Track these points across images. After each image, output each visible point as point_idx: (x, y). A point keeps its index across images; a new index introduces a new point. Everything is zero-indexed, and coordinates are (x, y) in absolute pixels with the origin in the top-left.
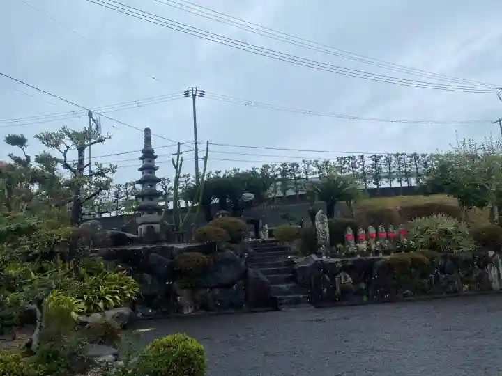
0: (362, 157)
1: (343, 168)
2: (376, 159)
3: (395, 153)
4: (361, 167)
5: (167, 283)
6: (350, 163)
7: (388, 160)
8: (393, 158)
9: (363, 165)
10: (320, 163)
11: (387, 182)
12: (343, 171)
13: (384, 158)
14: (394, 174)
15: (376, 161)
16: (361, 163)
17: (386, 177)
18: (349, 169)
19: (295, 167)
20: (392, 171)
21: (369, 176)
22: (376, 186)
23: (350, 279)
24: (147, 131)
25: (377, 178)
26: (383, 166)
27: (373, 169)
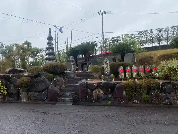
0: (151, 30)
1: (141, 37)
2: (160, 30)
3: (172, 26)
4: (151, 36)
5: (18, 89)
6: (145, 34)
7: (167, 30)
8: (170, 29)
9: (152, 34)
10: (130, 35)
11: (165, 42)
12: (141, 38)
13: (164, 29)
14: (170, 38)
15: (160, 32)
16: (151, 34)
17: (165, 39)
18: (144, 37)
19: (118, 39)
20: (169, 36)
21: (155, 40)
22: (158, 45)
23: (102, 92)
24: (50, 29)
25: (160, 40)
26: (164, 34)
27: (158, 36)
